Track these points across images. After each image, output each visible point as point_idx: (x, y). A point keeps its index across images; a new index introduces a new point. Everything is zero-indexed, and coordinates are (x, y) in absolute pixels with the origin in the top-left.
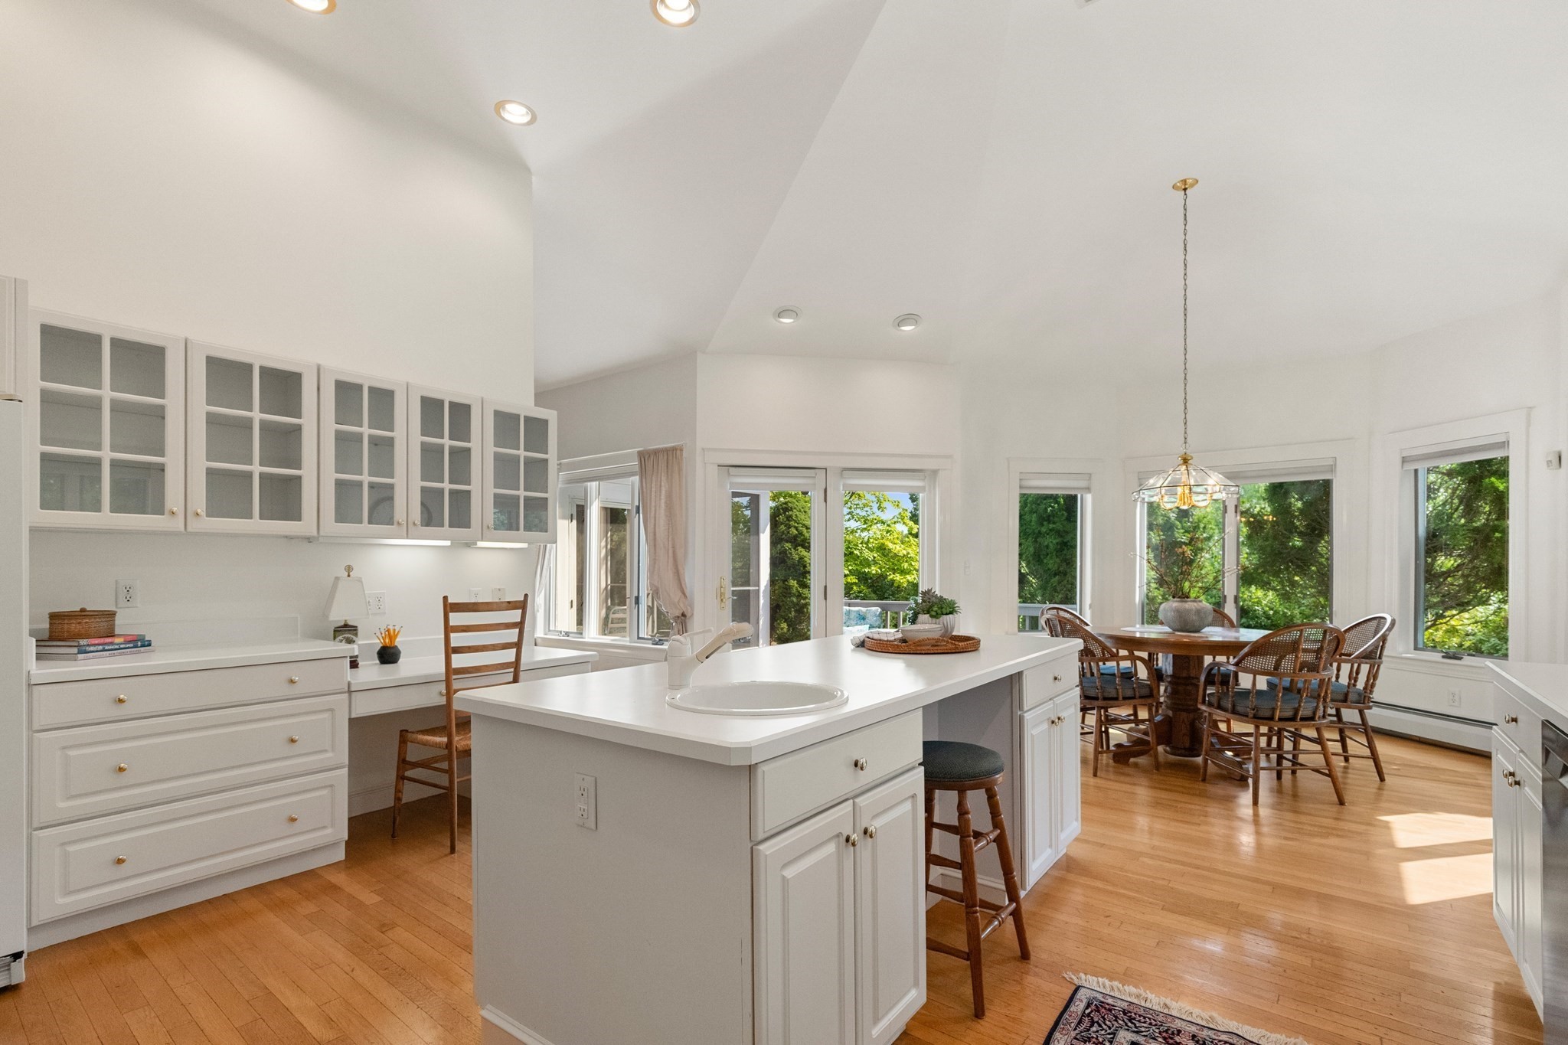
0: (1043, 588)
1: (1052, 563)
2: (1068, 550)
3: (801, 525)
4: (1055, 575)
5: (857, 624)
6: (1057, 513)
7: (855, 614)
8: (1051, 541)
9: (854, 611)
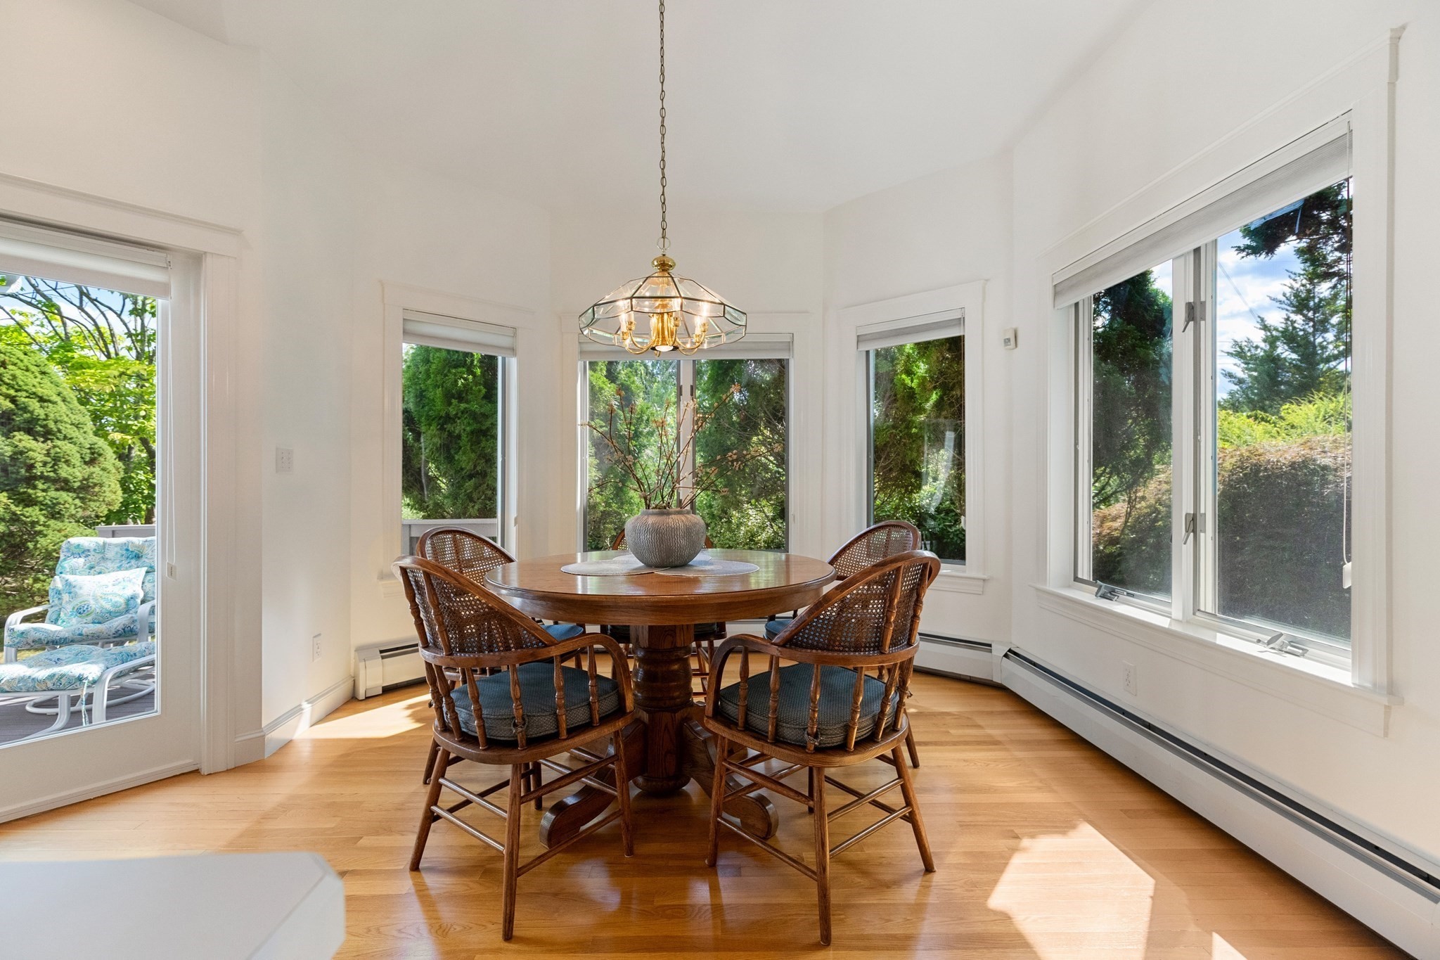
0: (454, 496)
1: (465, 459)
2: (487, 441)
3: (24, 394)
4: (470, 477)
5: (120, 568)
6: (471, 388)
7: (117, 549)
8: (462, 427)
9: (116, 545)
